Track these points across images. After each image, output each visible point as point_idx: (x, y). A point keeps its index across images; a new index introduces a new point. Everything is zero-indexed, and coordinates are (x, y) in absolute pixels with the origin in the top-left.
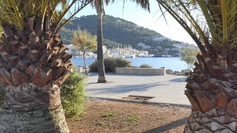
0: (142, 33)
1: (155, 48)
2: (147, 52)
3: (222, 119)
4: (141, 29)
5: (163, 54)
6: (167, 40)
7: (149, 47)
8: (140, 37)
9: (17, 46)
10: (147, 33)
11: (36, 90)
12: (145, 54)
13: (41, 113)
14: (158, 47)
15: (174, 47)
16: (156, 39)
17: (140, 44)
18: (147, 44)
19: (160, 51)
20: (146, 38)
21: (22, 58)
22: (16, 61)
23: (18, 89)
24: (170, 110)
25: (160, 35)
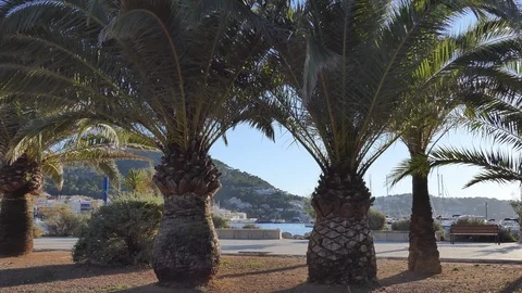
0: (237, 180)
1: (259, 207)
2: (245, 215)
3: (337, 219)
4: (236, 172)
5: (273, 217)
6: (279, 194)
7: (248, 205)
8: (233, 188)
9: (183, 162)
10: (245, 181)
11: (196, 199)
12: (241, 217)
13: (200, 218)
14: (264, 205)
15: (292, 206)
16: (261, 192)
17: (233, 200)
18: (244, 200)
19: (267, 213)
20: (243, 189)
21: (187, 172)
22: (182, 174)
23: (182, 198)
24: (294, 259)
25: (267, 185)
